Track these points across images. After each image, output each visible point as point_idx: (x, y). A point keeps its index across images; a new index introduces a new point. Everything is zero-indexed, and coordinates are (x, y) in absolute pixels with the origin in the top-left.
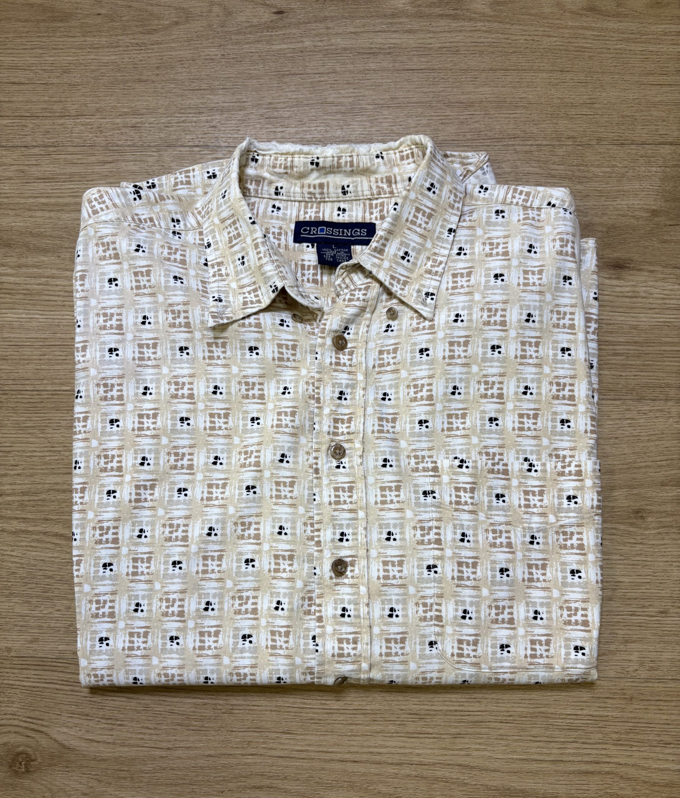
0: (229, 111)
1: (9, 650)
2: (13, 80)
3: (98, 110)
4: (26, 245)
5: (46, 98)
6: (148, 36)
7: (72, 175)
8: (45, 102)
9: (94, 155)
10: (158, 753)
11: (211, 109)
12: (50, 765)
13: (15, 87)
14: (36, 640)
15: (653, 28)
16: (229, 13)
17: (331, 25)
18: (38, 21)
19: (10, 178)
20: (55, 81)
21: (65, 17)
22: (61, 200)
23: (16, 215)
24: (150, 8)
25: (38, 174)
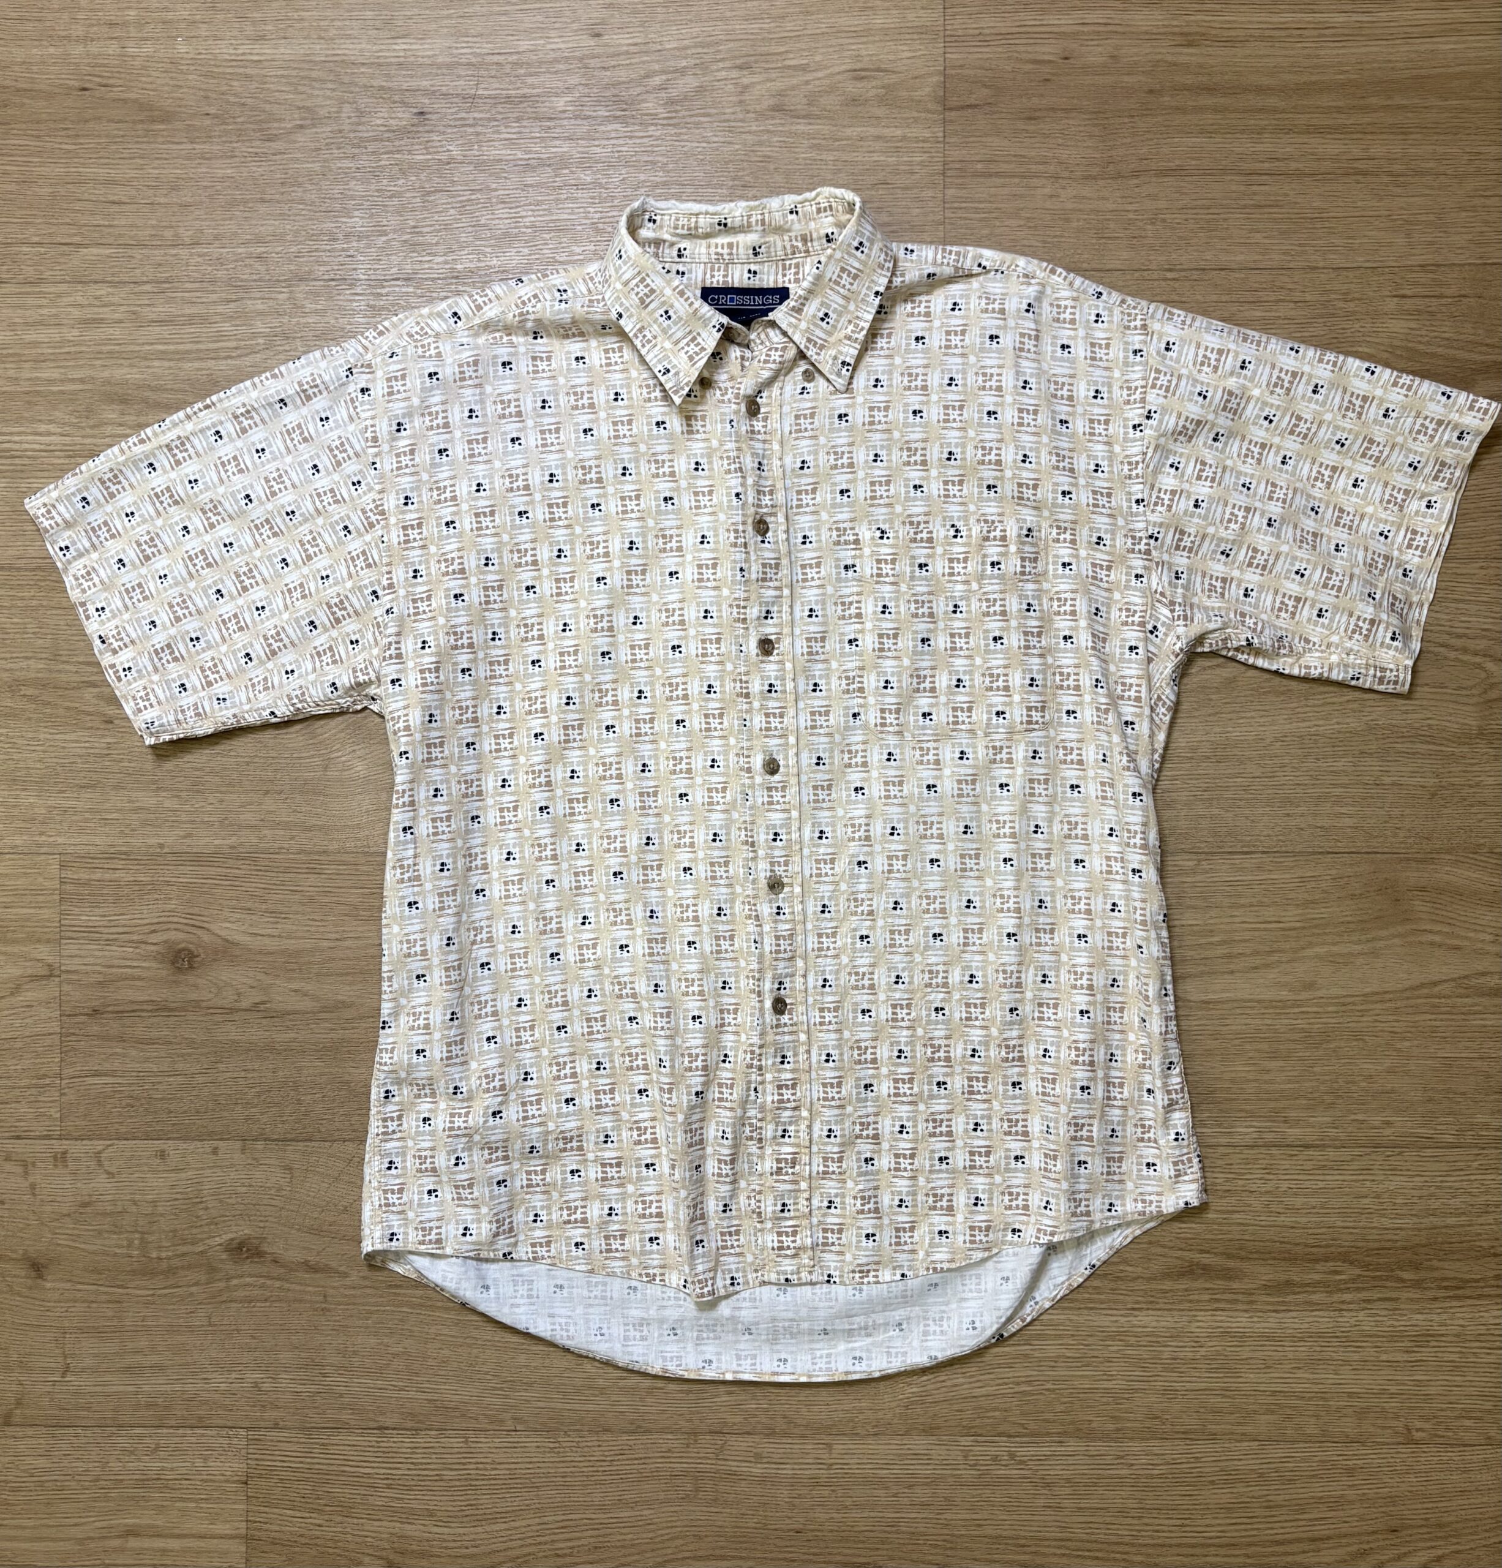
0: (367, 237)
1: (161, 846)
2: (112, 198)
3: (216, 238)
4: (145, 401)
5: (154, 222)
6: (268, 144)
7: (192, 316)
8: (153, 227)
9: (214, 292)
10: (326, 944)
11: (347, 235)
12: (215, 960)
13: (115, 208)
14: (189, 835)
15: (849, 132)
16: (361, 114)
17: (479, 129)
18: (134, 122)
19: (120, 321)
20: (162, 200)
21: (167, 117)
22: (181, 347)
23: (131, 366)
24: (268, 107)
25: (153, 316)
